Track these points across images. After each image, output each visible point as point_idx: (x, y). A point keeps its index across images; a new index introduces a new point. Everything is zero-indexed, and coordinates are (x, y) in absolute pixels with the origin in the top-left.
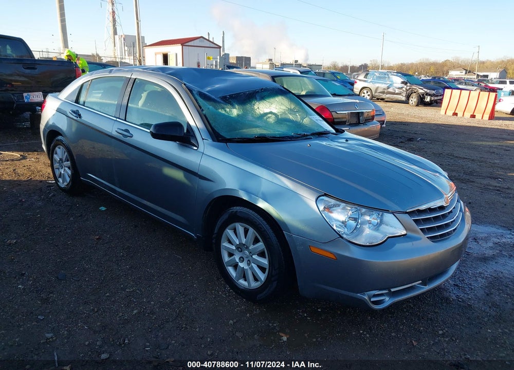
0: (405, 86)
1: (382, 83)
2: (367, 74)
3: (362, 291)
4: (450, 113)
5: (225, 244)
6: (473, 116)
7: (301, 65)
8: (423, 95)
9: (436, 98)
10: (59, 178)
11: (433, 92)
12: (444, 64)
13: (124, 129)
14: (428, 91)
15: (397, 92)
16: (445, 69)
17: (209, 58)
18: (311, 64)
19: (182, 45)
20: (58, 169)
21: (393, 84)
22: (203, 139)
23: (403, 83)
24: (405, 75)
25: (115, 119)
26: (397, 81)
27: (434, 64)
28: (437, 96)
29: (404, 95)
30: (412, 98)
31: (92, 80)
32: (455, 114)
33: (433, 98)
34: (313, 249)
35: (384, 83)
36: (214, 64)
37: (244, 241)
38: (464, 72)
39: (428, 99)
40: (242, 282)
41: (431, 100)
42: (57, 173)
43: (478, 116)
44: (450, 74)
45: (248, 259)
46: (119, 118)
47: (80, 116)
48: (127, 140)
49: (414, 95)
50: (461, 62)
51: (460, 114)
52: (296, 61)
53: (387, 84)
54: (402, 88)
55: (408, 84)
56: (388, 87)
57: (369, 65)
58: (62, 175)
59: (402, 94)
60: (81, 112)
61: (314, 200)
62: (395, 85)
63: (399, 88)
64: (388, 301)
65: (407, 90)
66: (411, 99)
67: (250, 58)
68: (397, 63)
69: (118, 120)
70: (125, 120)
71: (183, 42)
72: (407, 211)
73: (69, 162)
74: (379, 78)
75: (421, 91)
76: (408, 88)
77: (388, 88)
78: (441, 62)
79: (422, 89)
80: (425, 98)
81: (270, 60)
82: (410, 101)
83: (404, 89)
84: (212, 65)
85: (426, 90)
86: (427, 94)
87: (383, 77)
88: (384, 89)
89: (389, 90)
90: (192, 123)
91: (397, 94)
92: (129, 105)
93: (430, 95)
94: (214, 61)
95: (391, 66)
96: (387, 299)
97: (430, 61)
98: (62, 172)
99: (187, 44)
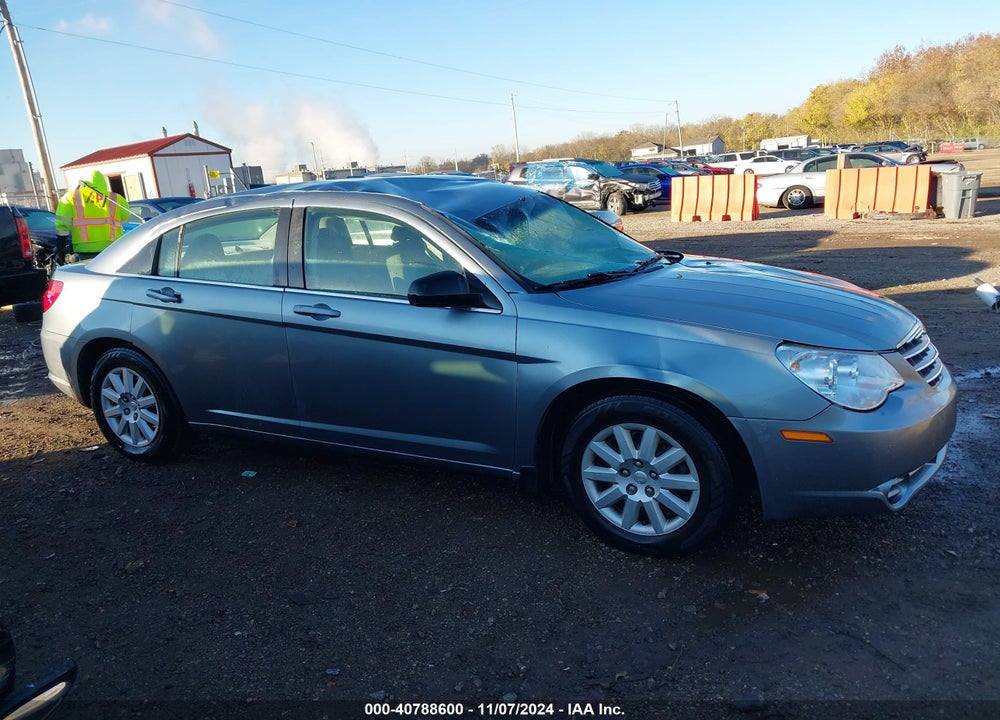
0: (597, 183)
1: (555, 183)
2: (524, 170)
3: (874, 485)
4: (688, 217)
5: (589, 470)
6: (726, 218)
7: (365, 170)
8: (630, 194)
9: (652, 197)
10: (122, 434)
11: (646, 186)
12: (621, 138)
13: (312, 305)
14: (637, 186)
15: (583, 195)
16: (623, 147)
17: (212, 175)
18: (384, 166)
19: (152, 155)
20: (119, 418)
21: (574, 181)
22: (508, 293)
23: (591, 177)
24: (591, 163)
25: (282, 290)
26: (581, 175)
27: (603, 141)
28: (653, 192)
29: (598, 199)
30: (612, 201)
31: (184, 225)
32: (697, 218)
33: (647, 198)
34: (788, 435)
35: (559, 183)
36: (225, 184)
37: (636, 454)
38: (656, 148)
39: (639, 200)
40: (639, 529)
41: (644, 202)
42: (115, 427)
43: (735, 216)
44: (633, 154)
45: (645, 485)
46: (288, 287)
47: (178, 298)
48: (329, 323)
49: (615, 197)
50: (647, 132)
51: (705, 218)
52: (354, 164)
53: (564, 183)
54: (591, 187)
55: (601, 179)
56: (566, 188)
57: (490, 156)
58: (132, 428)
59: (594, 197)
60: (177, 290)
61: (773, 353)
62: (577, 183)
63: (586, 188)
64: (906, 493)
65: (601, 189)
66: (610, 204)
67: (259, 168)
68: (540, 147)
69: (287, 290)
70: (305, 288)
71: (153, 149)
72: (898, 346)
73: (152, 397)
74: (548, 174)
75: (625, 187)
76: (602, 185)
77: (567, 190)
78: (613, 136)
79: (626, 184)
80: (633, 200)
81: (303, 167)
82: (609, 207)
83: (595, 188)
84: (222, 187)
85: (633, 184)
86: (637, 191)
87: (553, 173)
88: (561, 193)
89: (570, 193)
90: (473, 269)
91: (585, 198)
92: (307, 260)
93: (641, 192)
94: (224, 180)
95: (530, 154)
96: (903, 490)
97: (596, 136)
98: (132, 421)
99: (160, 152)
